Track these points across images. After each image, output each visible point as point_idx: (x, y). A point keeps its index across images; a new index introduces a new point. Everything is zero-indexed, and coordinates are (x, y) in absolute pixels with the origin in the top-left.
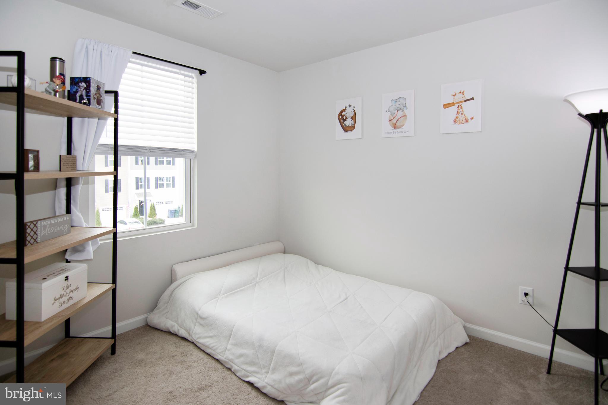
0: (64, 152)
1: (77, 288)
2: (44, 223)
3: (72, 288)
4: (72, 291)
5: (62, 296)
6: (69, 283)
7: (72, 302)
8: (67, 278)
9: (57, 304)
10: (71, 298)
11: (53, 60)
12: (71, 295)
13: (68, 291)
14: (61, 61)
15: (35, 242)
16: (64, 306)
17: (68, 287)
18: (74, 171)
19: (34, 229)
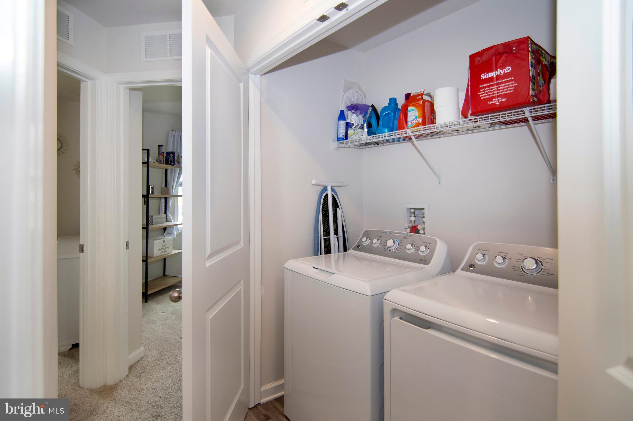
0: (164, 186)
1: (168, 248)
2: (155, 217)
3: (166, 246)
4: (166, 248)
5: (162, 249)
6: (165, 243)
7: (166, 253)
8: (164, 241)
9: (160, 251)
10: (165, 251)
11: (159, 146)
12: (166, 249)
13: (164, 248)
14: (162, 146)
15: (152, 224)
16: (163, 254)
17: (164, 246)
18: (168, 194)
19: (152, 219)
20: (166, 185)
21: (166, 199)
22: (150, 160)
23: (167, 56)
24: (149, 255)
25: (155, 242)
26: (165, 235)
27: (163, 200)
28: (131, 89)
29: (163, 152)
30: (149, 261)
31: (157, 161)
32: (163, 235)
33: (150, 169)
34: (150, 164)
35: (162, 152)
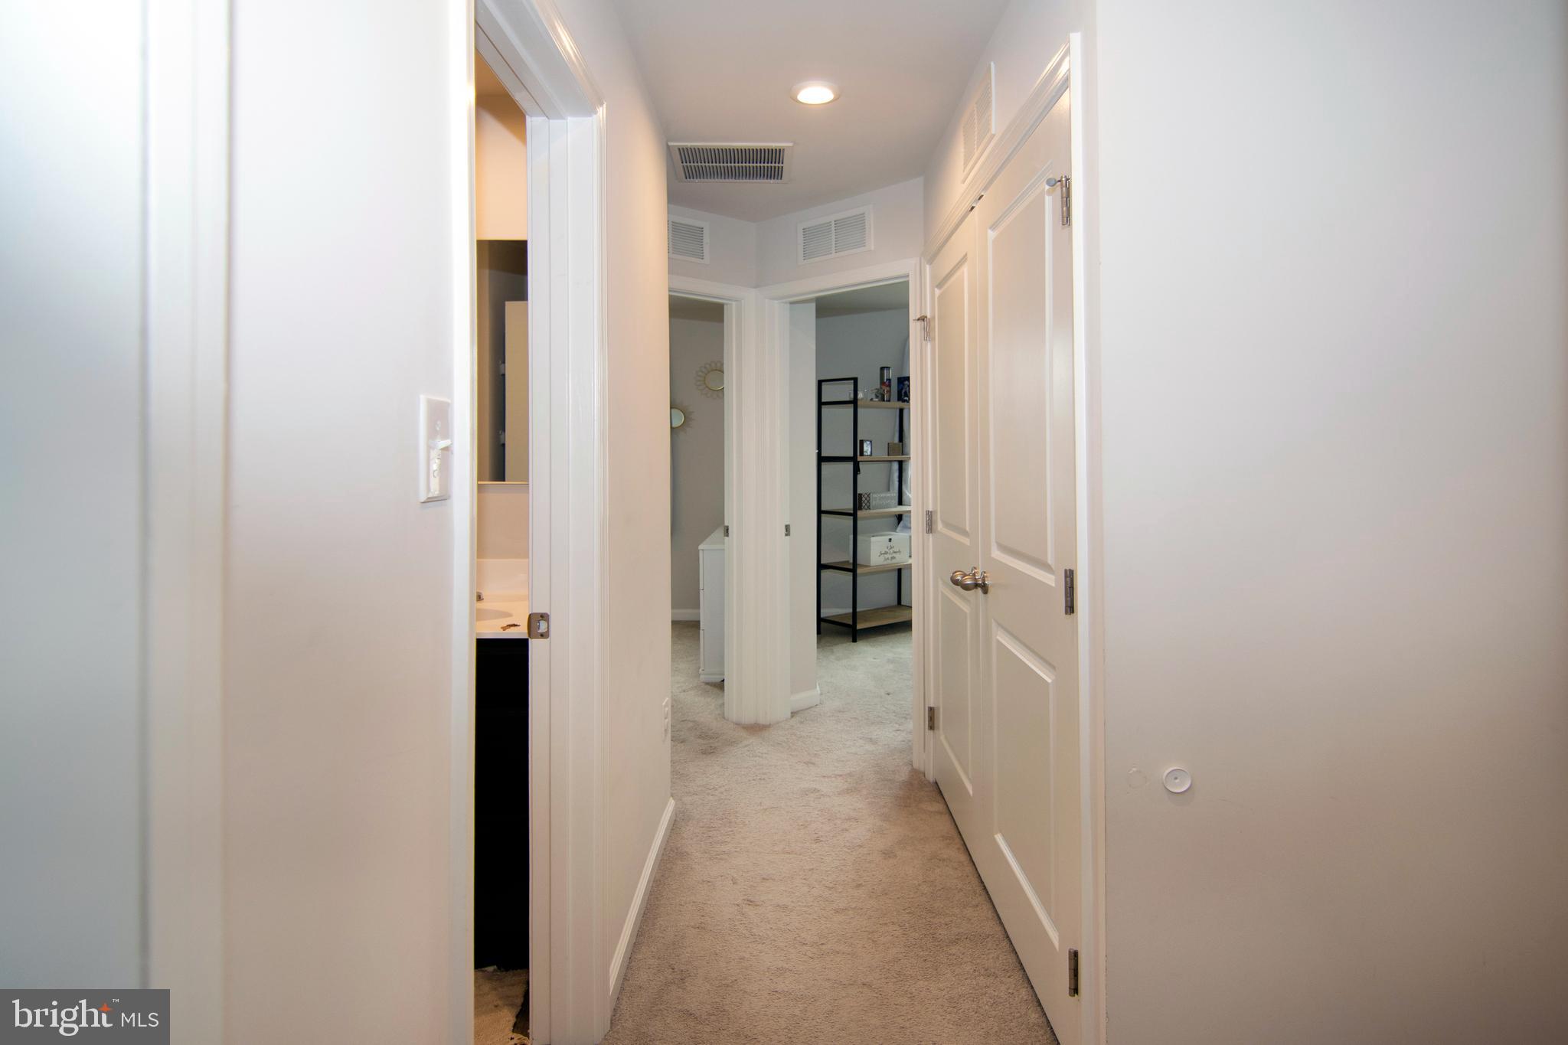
0: (896, 440)
1: (899, 552)
2: (875, 496)
3: (895, 549)
4: (895, 552)
5: (886, 553)
6: (892, 543)
7: (894, 561)
8: (890, 540)
9: (882, 557)
10: (893, 558)
11: (882, 369)
12: (894, 555)
13: (891, 551)
14: (888, 368)
15: (869, 508)
16: (889, 562)
17: (891, 548)
18: (903, 454)
19: (868, 499)
20: (901, 439)
21: (901, 463)
22: (860, 395)
23: (831, 253)
24: (859, 561)
25: (873, 539)
26: (899, 528)
27: (896, 466)
28: (792, 303)
29: (889, 380)
30: (859, 571)
31: (877, 397)
32: (895, 530)
33: (860, 410)
34: (859, 403)
35: (887, 380)
